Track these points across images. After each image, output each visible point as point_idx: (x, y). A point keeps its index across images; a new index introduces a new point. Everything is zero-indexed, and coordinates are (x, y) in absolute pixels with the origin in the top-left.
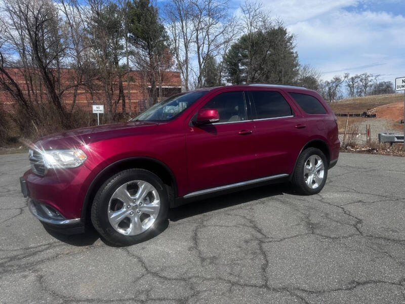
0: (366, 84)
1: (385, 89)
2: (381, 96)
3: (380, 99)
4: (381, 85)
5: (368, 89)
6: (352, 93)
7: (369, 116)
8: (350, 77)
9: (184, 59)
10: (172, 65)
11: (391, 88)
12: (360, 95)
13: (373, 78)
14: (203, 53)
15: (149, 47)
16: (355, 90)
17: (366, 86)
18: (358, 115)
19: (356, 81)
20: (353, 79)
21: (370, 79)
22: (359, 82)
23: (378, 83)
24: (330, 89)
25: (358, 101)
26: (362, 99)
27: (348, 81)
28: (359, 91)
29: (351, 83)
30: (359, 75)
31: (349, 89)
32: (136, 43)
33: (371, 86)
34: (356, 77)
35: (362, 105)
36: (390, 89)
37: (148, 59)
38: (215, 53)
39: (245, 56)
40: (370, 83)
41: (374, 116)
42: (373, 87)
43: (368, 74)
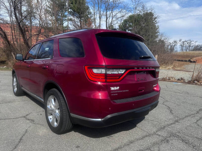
0: (190, 45)
1: (199, 48)
2: (197, 52)
3: (197, 54)
4: (197, 46)
5: (190, 48)
6: (182, 50)
7: (191, 62)
8: (182, 41)
9: (99, 24)
12: (186, 51)
13: (194, 42)
14: (109, 22)
15: (80, 17)
16: (184, 48)
17: (190, 46)
18: (186, 61)
19: (185, 43)
20: (183, 42)
21: (192, 43)
22: (187, 44)
23: (196, 45)
24: (171, 46)
25: (186, 54)
26: (188, 53)
27: (181, 43)
28: (186, 48)
29: (182, 44)
30: (187, 40)
31: (181, 47)
32: (73, 15)
33: (192, 46)
34: (185, 41)
35: (187, 56)
37: (79, 24)
38: (115, 22)
39: (130, 26)
40: (192, 45)
41: (194, 62)
42: (193, 47)
43: (191, 40)
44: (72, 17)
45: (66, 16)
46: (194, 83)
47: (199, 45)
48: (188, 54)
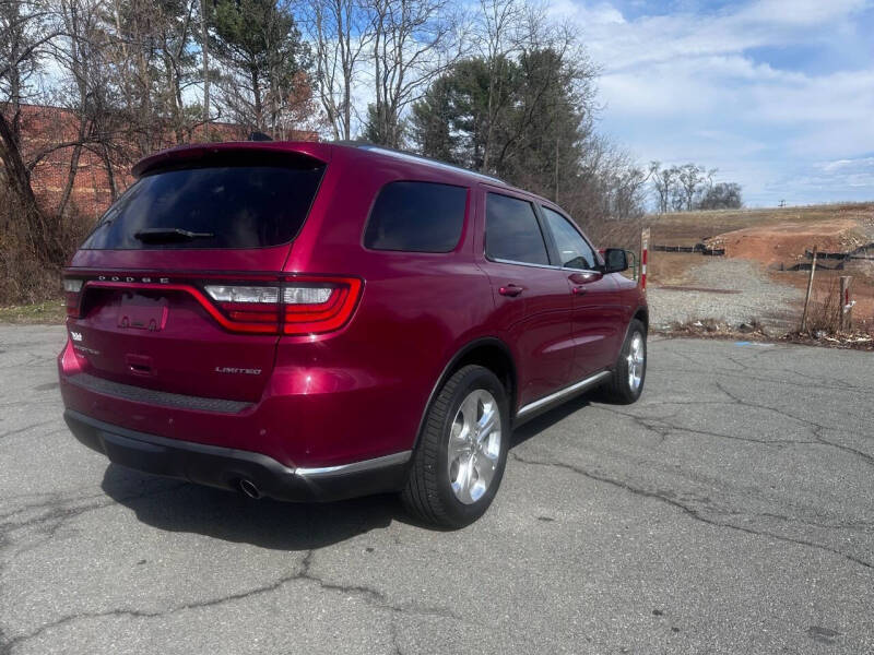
0: (691, 186)
1: (725, 198)
2: (721, 213)
3: (720, 219)
4: (719, 189)
5: (694, 196)
6: (663, 204)
7: (708, 252)
8: (661, 170)
9: (342, 98)
10: (312, 112)
11: (737, 197)
12: (679, 209)
13: (705, 175)
16: (670, 199)
17: (690, 190)
18: (687, 250)
19: (672, 177)
20: (666, 173)
21: (698, 176)
22: (678, 180)
23: (714, 185)
24: (620, 191)
25: (678, 221)
26: (684, 217)
27: (656, 178)
28: (678, 198)
29: (663, 182)
30: (678, 165)
31: (659, 194)
33: (700, 191)
34: (672, 171)
35: (688, 230)
36: (734, 199)
39: (464, 108)
40: (699, 185)
41: (721, 252)
42: (703, 194)
43: (697, 166)
44: (215, 64)
45: (191, 60)
46: (816, 338)
47: (724, 187)
48: (689, 222)
